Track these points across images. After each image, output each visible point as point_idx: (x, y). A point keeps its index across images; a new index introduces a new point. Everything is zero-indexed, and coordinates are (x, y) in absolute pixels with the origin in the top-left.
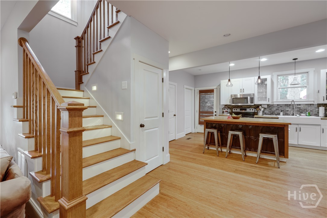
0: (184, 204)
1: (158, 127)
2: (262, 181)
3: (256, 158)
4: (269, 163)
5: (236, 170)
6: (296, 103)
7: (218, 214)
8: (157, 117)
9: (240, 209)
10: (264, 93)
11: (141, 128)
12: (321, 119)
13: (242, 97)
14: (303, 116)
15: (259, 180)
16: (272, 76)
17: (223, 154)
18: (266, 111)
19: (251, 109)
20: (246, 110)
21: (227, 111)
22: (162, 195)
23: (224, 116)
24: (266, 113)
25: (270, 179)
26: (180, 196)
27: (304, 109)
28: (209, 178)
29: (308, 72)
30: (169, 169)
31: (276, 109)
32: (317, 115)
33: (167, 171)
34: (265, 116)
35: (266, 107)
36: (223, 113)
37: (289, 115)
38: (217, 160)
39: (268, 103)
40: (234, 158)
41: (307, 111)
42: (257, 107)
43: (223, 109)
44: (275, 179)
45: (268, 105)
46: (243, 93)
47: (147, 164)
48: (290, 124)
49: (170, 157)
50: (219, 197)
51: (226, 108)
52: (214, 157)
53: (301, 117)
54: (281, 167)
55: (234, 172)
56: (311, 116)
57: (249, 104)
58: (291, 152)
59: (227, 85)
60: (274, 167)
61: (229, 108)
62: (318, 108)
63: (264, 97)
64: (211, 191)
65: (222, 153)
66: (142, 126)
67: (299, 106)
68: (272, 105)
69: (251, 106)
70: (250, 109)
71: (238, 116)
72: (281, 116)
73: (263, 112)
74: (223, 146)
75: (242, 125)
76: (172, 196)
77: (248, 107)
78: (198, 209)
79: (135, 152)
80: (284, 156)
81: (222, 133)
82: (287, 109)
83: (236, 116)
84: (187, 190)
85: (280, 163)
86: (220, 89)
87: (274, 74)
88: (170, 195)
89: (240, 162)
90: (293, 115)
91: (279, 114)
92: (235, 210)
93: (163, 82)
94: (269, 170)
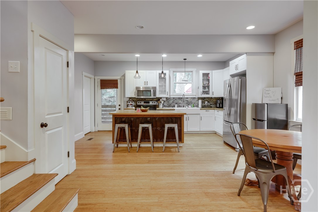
0: (112, 204)
1: (62, 126)
2: (170, 165)
3: (162, 147)
4: (172, 150)
5: (149, 161)
6: (186, 97)
7: (145, 201)
8: (61, 113)
9: (160, 190)
10: (164, 87)
11: (42, 129)
12: (201, 109)
13: (144, 90)
14: (190, 108)
15: (168, 165)
16: (170, 71)
17: (134, 149)
18: (165, 104)
19: (154, 102)
20: (149, 103)
21: (132, 104)
22: (83, 206)
23: (129, 109)
24: (165, 106)
25: (175, 162)
26: (104, 199)
27: (190, 102)
28: (127, 174)
29: (192, 72)
30: (79, 177)
31: (172, 102)
32: (197, 106)
33: (78, 180)
34: (164, 108)
35: (165, 99)
36: (127, 106)
37: (181, 107)
38: (128, 156)
39: (167, 97)
40: (144, 151)
41: (192, 103)
42: (158, 99)
43: (127, 102)
44: (178, 161)
45: (167, 98)
46: (147, 86)
47: (57, 174)
48: (185, 114)
49: (77, 164)
50: (141, 187)
51: (131, 101)
52: (126, 154)
53: (189, 108)
54: (180, 151)
55: (148, 163)
56: (194, 107)
57: (152, 97)
58: (186, 138)
59: (135, 77)
60: (176, 152)
61: (133, 101)
62: (198, 101)
63: (163, 90)
64: (133, 185)
65: (132, 149)
66: (43, 125)
67: (187, 99)
68: (170, 98)
69: (153, 99)
70: (152, 102)
71: (146, 109)
72: (176, 108)
73: (163, 104)
74: (133, 141)
75: (150, 117)
76: (95, 202)
77: (151, 100)
78: (126, 203)
79: (34, 164)
80: (181, 141)
81: (132, 128)
82: (180, 102)
83: (145, 109)
84: (109, 192)
85: (180, 148)
86: (124, 79)
87: (171, 69)
88: (92, 202)
89: (150, 154)
90: (184, 107)
91: (174, 106)
92: (157, 193)
93: (68, 66)
94: (173, 155)
